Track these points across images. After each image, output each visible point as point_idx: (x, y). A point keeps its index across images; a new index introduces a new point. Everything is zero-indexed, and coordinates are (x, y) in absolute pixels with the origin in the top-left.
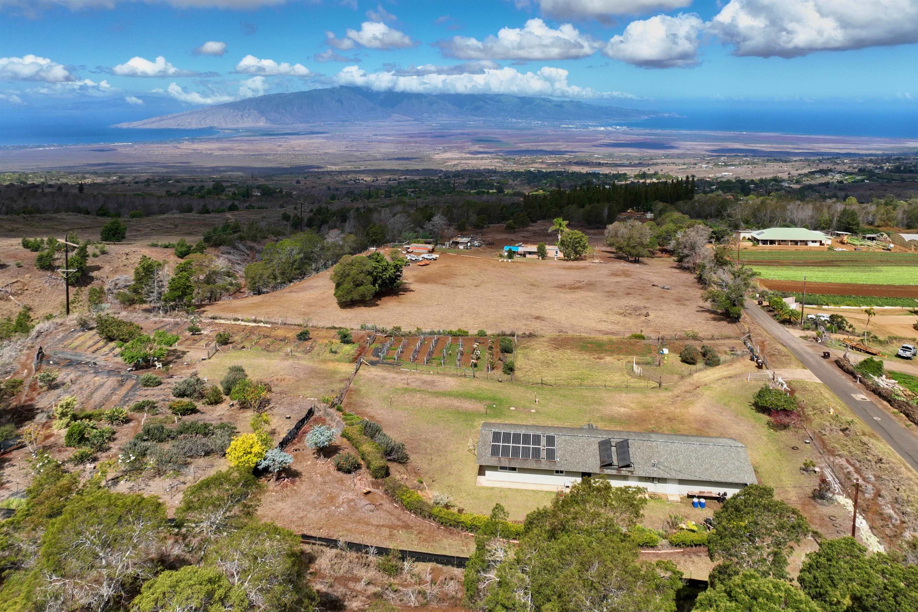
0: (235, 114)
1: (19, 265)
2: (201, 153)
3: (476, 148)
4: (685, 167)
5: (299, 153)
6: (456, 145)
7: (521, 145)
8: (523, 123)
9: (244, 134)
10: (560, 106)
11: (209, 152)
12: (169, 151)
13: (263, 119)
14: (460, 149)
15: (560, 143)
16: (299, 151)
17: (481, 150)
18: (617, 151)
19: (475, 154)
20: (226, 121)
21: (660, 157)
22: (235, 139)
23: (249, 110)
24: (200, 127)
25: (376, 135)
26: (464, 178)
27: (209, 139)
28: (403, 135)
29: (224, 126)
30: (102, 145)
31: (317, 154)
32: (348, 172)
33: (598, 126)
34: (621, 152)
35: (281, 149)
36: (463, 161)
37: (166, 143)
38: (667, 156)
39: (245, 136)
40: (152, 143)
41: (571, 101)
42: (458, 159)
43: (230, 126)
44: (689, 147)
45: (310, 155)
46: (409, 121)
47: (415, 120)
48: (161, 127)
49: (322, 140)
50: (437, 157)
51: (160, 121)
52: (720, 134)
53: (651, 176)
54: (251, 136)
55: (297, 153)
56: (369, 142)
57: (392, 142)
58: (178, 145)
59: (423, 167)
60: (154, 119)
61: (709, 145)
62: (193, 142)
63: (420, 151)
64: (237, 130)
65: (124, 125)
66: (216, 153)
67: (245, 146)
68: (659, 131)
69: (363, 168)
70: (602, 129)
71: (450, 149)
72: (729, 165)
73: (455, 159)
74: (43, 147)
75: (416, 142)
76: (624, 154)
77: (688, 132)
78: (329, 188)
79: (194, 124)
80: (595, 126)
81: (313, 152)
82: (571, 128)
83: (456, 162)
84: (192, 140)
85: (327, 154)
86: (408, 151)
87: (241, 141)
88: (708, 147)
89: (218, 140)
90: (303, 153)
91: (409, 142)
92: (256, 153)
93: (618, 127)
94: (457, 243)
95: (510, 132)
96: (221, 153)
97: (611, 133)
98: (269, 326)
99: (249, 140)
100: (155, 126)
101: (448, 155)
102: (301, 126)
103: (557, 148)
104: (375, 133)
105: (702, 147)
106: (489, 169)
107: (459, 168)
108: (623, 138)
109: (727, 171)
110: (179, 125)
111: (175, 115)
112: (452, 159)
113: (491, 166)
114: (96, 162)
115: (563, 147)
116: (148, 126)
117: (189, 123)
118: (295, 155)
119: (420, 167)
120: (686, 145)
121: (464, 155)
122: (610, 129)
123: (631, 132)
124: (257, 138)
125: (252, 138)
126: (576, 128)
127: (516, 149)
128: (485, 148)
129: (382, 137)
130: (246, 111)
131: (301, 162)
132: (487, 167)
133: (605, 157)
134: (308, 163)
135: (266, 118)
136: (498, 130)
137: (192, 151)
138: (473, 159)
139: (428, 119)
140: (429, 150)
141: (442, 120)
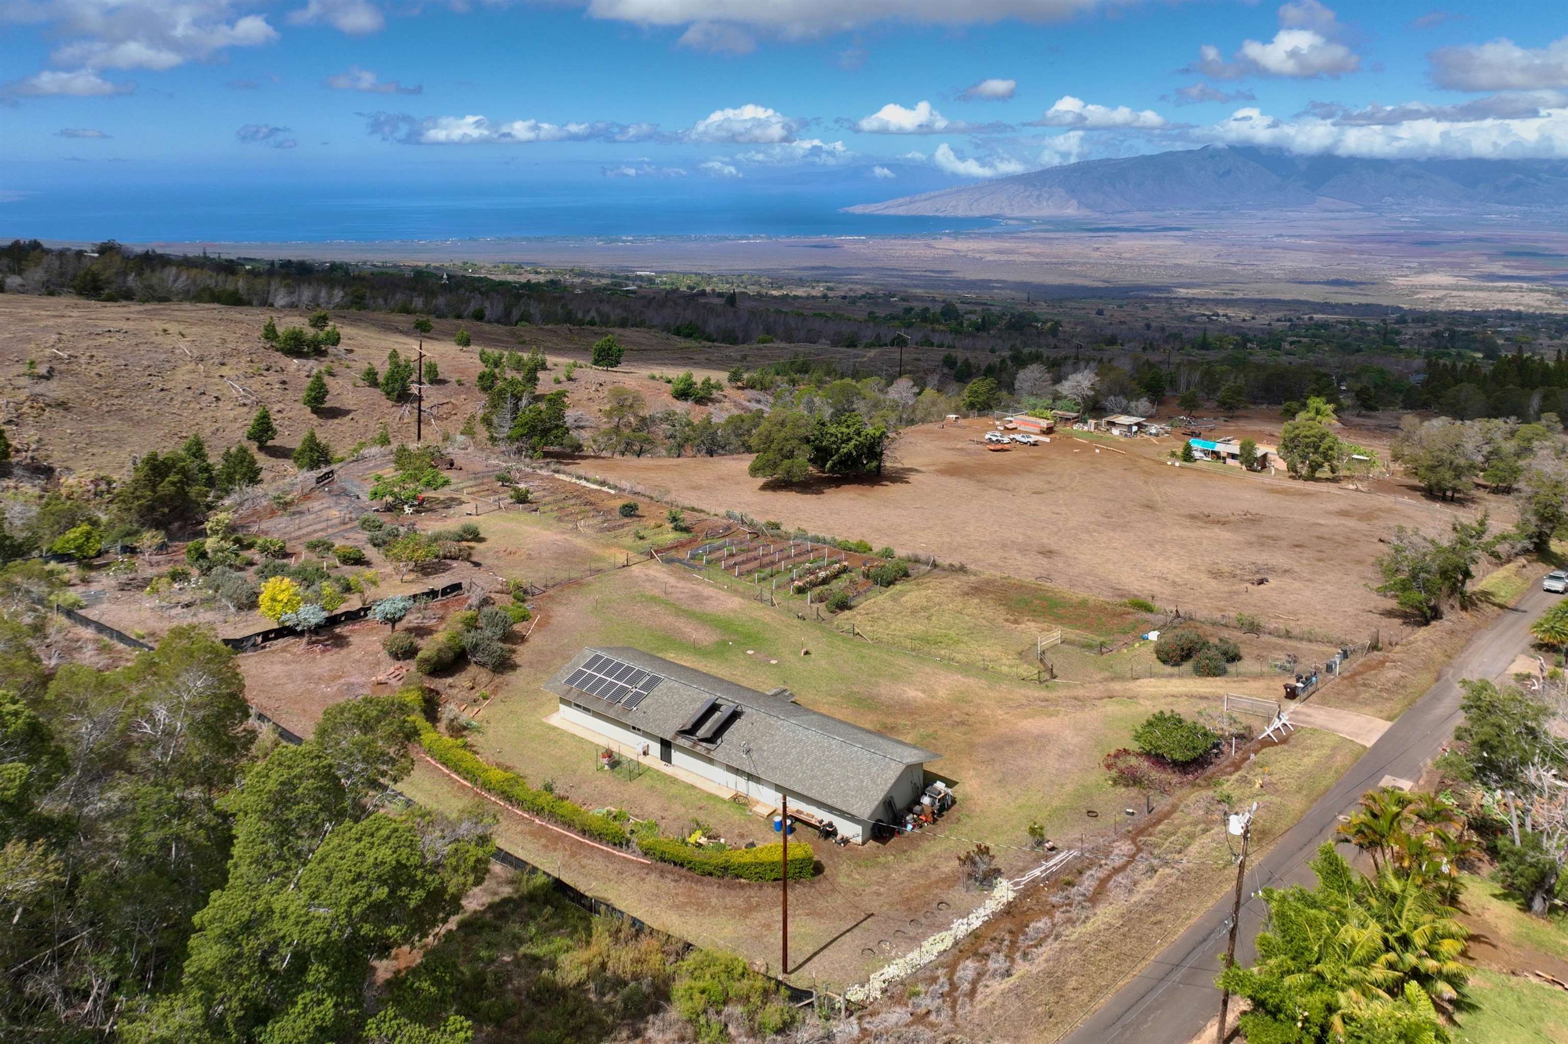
0: (1027, 194)
1: (460, 383)
2: (965, 256)
3: (1497, 268)
5: (1129, 263)
6: (1449, 260)
9: (1039, 227)
11: (978, 255)
12: (917, 253)
13: (1074, 202)
14: (1453, 267)
16: (1130, 259)
17: (1508, 272)
19: (1492, 281)
20: (1011, 205)
22: (1027, 235)
23: (1050, 187)
24: (970, 214)
25: (1281, 235)
27: (981, 234)
28: (1337, 236)
29: (1008, 212)
30: (824, 238)
31: (1160, 266)
32: (1203, 302)
35: (1097, 254)
36: (1454, 293)
37: (914, 239)
39: (1041, 231)
40: (895, 238)
42: (1446, 288)
43: (1017, 213)
45: (1146, 267)
46: (1352, 210)
47: (1365, 210)
48: (911, 213)
49: (1175, 242)
50: (1400, 281)
51: (911, 202)
54: (1046, 231)
55: (1124, 263)
56: (1264, 248)
57: (1310, 249)
58: (933, 242)
59: (1364, 300)
60: (901, 200)
62: (957, 239)
63: (1366, 269)
64: (1028, 220)
65: (859, 209)
66: (990, 257)
67: (1037, 248)
69: (1240, 295)
71: (1435, 268)
73: (1441, 287)
74: (748, 238)
75: (1362, 252)
78: (1148, 327)
79: (961, 208)
81: (1153, 263)
83: (1439, 294)
84: (956, 235)
85: (1177, 265)
86: (1343, 267)
87: (1034, 239)
89: (996, 236)
90: (1135, 263)
91: (1346, 251)
92: (1054, 260)
94: (1113, 424)
96: (997, 257)
98: (613, 492)
99: (1046, 238)
100: (902, 211)
101: (1431, 279)
102: (1138, 217)
104: (1279, 232)
106: (1508, 311)
107: (1442, 307)
110: (937, 210)
111: (932, 194)
112: (1433, 287)
113: (1518, 305)
114: (809, 265)
116: (892, 212)
117: (954, 207)
118: (1119, 266)
119: (1354, 300)
121: (1467, 283)
124: (1059, 235)
125: (1051, 235)
128: (1517, 268)
129: (1292, 240)
130: (1046, 189)
131: (1127, 278)
132: (1507, 307)
134: (1144, 281)
135: (1079, 202)
136: (1555, 234)
137: (952, 253)
138: (1480, 289)
139: (1394, 207)
140: (1386, 267)
141: (1426, 211)
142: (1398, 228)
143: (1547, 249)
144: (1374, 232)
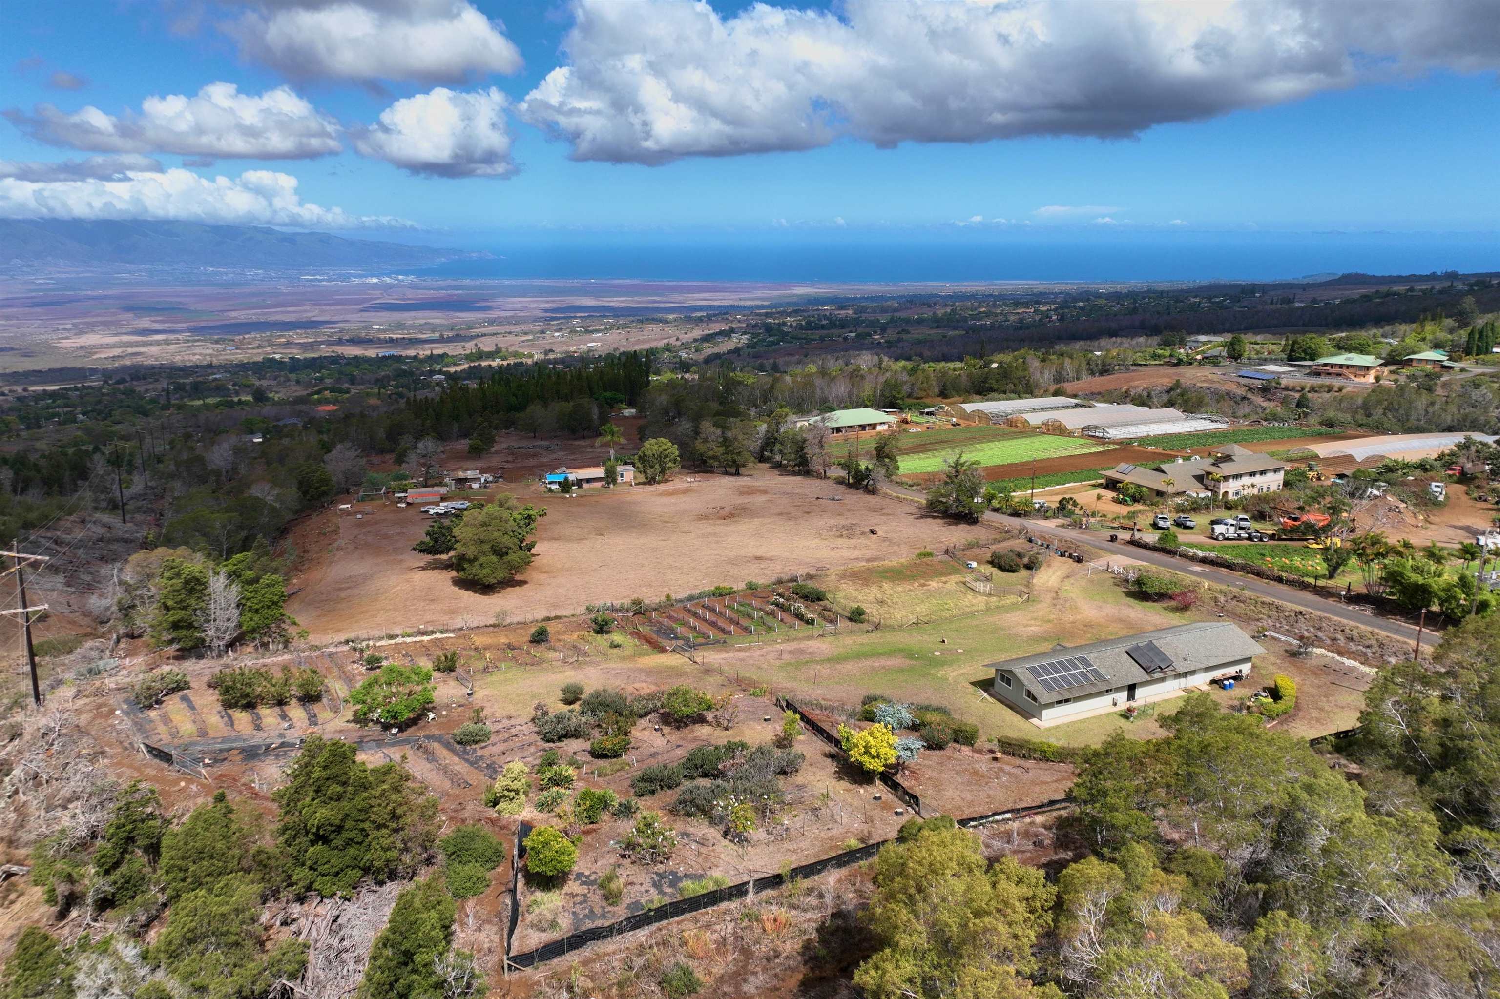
3: (145, 323)
4: (531, 337)
6: (100, 319)
7: (234, 314)
8: (228, 274)
10: (290, 239)
14: (107, 325)
15: (308, 308)
17: (158, 326)
18: (408, 317)
19: (148, 335)
21: (480, 324)
26: (157, 380)
33: (366, 277)
34: (416, 318)
36: (129, 350)
38: (492, 322)
41: (312, 234)
42: (115, 346)
44: (519, 306)
50: (66, 343)
52: (560, 283)
53: (491, 355)
61: (548, 302)
63: (23, 335)
68: (468, 282)
70: (375, 280)
71: (90, 328)
72: (592, 332)
73: (110, 346)
75: (7, 317)
76: (422, 322)
77: (513, 282)
80: (361, 276)
82: (320, 281)
83: (114, 352)
88: (546, 306)
93: (400, 277)
94: (465, 481)
95: (207, 290)
97: (390, 286)
101: (91, 339)
103: (305, 316)
105: (537, 305)
107: (130, 363)
108: (412, 295)
109: (593, 341)
112: (103, 346)
115: (314, 314)
120: (513, 303)
121: (126, 338)
122: (388, 280)
123: (424, 284)
126: (329, 281)
127: (227, 322)
128: (161, 322)
133: (391, 328)
136: (182, 289)
138: (148, 343)
139: (25, 269)
140: (43, 331)
141: (59, 272)
142: (35, 290)
143: (180, 303)
144: (10, 296)
